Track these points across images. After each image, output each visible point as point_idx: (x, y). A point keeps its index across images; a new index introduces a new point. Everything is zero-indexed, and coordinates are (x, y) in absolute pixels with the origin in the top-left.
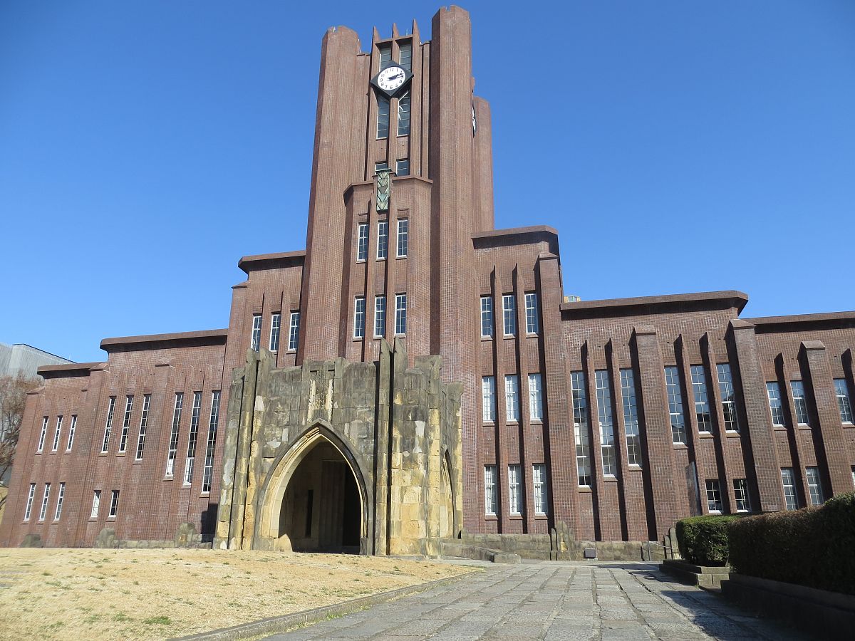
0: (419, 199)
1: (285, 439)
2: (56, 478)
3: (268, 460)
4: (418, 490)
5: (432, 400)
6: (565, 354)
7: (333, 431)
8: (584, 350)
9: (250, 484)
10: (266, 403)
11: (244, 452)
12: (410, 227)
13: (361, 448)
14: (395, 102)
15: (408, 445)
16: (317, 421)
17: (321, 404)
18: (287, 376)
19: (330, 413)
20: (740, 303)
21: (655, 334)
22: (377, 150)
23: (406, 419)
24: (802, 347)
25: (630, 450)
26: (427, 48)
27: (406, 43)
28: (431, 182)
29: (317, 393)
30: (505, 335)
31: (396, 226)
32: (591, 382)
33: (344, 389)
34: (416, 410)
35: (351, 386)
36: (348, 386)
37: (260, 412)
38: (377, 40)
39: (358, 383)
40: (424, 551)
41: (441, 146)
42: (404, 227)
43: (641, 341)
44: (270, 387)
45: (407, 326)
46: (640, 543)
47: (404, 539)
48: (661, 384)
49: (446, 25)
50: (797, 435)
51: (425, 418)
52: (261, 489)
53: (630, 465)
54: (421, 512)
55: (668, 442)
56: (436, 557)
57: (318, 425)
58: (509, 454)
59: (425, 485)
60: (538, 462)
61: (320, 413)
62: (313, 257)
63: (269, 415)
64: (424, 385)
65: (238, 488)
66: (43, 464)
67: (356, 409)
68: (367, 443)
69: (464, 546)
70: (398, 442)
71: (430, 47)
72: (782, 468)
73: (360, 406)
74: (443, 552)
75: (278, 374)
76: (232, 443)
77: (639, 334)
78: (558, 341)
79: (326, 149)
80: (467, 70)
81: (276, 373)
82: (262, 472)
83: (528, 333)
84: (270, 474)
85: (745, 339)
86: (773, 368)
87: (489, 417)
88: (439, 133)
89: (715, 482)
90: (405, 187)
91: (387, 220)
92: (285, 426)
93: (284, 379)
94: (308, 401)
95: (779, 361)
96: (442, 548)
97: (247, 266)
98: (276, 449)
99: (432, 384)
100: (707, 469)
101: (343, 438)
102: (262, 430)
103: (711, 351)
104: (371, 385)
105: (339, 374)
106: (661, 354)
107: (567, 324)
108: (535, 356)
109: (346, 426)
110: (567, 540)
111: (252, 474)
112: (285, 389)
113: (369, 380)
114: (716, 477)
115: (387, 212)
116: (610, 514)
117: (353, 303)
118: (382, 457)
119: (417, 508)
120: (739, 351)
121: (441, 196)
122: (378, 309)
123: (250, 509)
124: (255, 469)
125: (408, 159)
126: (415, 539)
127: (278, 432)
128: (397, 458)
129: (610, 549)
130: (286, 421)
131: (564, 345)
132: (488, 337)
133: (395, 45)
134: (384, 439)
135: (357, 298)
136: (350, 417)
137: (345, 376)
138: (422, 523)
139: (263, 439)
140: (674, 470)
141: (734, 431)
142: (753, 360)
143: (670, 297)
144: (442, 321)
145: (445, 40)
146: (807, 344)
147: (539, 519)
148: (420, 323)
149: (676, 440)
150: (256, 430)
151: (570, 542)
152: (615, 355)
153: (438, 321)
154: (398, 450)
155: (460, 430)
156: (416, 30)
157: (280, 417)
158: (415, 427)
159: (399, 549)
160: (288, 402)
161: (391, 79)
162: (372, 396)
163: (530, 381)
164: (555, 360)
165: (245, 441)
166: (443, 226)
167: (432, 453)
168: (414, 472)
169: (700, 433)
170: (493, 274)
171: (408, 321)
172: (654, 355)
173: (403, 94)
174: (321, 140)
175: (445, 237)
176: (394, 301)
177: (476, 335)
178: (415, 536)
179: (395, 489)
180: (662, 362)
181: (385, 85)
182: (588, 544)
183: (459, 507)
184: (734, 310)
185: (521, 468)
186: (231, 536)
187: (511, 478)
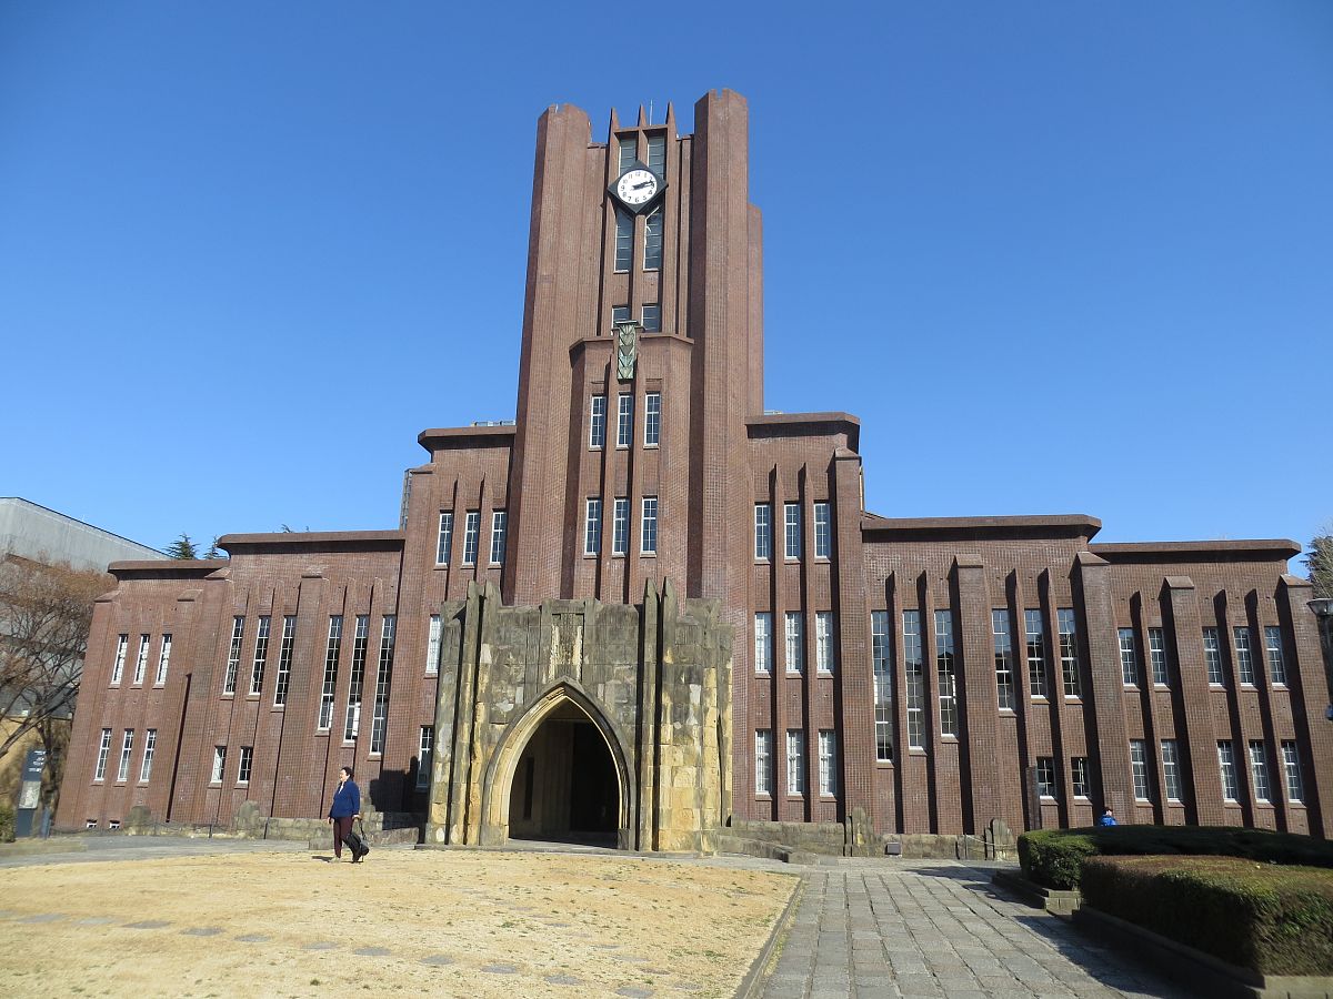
0: (675, 366)
1: (519, 700)
2: (142, 722)
3: (497, 726)
4: (692, 771)
5: (709, 656)
6: (866, 588)
7: (583, 692)
8: (890, 582)
9: (475, 757)
10: (494, 653)
11: (467, 715)
12: (663, 405)
13: (620, 716)
14: (642, 220)
15: (681, 715)
16: (562, 679)
17: (567, 657)
18: (521, 618)
19: (578, 669)
20: (1091, 530)
21: (982, 567)
22: (615, 289)
23: (677, 681)
24: (1166, 587)
25: (944, 715)
26: (687, 145)
27: (658, 134)
28: (692, 341)
29: (561, 643)
30: (788, 558)
31: (644, 401)
32: (898, 627)
33: (597, 639)
34: (690, 670)
35: (605, 635)
36: (602, 636)
37: (487, 665)
38: (617, 128)
39: (615, 633)
40: (698, 847)
41: (707, 294)
42: (655, 405)
43: (964, 575)
44: (499, 632)
45: (659, 541)
46: (955, 837)
47: (674, 832)
48: (988, 633)
49: (717, 118)
50: (1153, 698)
51: (700, 681)
52: (490, 764)
53: (943, 735)
54: (695, 798)
55: (992, 708)
56: (712, 854)
57: (563, 684)
58: (789, 716)
59: (700, 765)
60: (825, 727)
61: (565, 669)
62: (528, 438)
63: (498, 668)
64: (700, 639)
65: (459, 762)
66: (122, 702)
67: (613, 665)
68: (628, 710)
69: (747, 841)
70: (668, 711)
71: (692, 145)
72: (1132, 740)
73: (618, 662)
74: (721, 847)
75: (509, 615)
76: (449, 703)
77: (962, 567)
78: (857, 570)
79: (546, 285)
80: (743, 184)
81: (506, 615)
82: (490, 742)
83: (818, 557)
84: (500, 745)
85: (1094, 578)
86: (1127, 611)
87: (763, 666)
88: (704, 274)
89: (1048, 759)
90: (656, 348)
91: (633, 393)
92: (519, 684)
93: (517, 622)
94: (549, 653)
95: (1135, 602)
96: (719, 843)
97: (430, 442)
98: (508, 713)
99: (708, 636)
100: (1039, 746)
101: (596, 703)
102: (489, 688)
103: (1052, 593)
104: (632, 636)
105: (590, 619)
106: (988, 593)
107: (869, 548)
108: (826, 589)
109: (600, 686)
110: (865, 832)
111: (478, 745)
112: (519, 635)
113: (629, 631)
114: (1051, 754)
115: (632, 382)
116: (916, 797)
117: (584, 506)
118: (648, 730)
119: (691, 794)
120: (1087, 594)
121: (706, 365)
122: (619, 516)
123: (476, 789)
124: (482, 738)
125: (660, 303)
126: (688, 832)
127: (509, 691)
128: (667, 732)
129: (918, 843)
130: (520, 676)
131: (865, 577)
132: (764, 559)
133: (642, 136)
134: (650, 706)
135: (589, 499)
136: (605, 676)
137: (598, 622)
138: (697, 812)
139: (491, 700)
140: (999, 743)
141: (1075, 697)
142: (1104, 607)
143: (1004, 519)
144: (706, 537)
145: (714, 139)
146: (1172, 581)
147: (825, 801)
148: (675, 538)
149: (1003, 705)
150: (482, 688)
151: (869, 834)
152: (929, 592)
153: (700, 536)
154: (668, 721)
155: (730, 687)
156: (672, 119)
157: (512, 672)
158: (689, 691)
159: (669, 844)
160: (523, 653)
161: (636, 187)
162: (633, 650)
163: (818, 620)
164: (852, 596)
165: (467, 701)
166: (708, 407)
167: (708, 724)
168: (686, 749)
169: (1033, 697)
170: (773, 475)
171: (659, 535)
172: (981, 594)
173: (653, 209)
174: (539, 271)
175: (711, 423)
176: (640, 505)
177: (750, 556)
178: (689, 828)
179: (665, 769)
180: (989, 603)
181: (628, 195)
182: (890, 836)
183: (729, 786)
184: (1083, 540)
185: (804, 736)
186: (452, 822)
187: (790, 747)
